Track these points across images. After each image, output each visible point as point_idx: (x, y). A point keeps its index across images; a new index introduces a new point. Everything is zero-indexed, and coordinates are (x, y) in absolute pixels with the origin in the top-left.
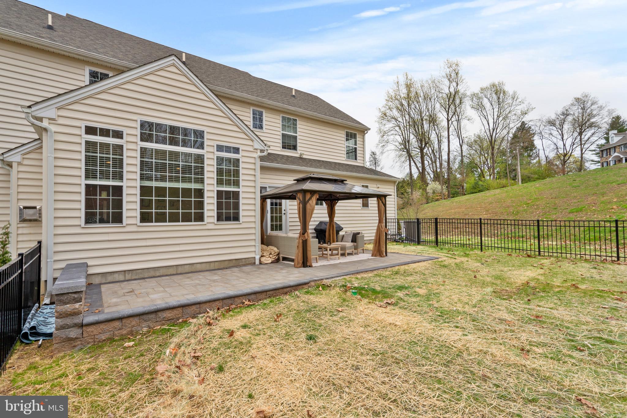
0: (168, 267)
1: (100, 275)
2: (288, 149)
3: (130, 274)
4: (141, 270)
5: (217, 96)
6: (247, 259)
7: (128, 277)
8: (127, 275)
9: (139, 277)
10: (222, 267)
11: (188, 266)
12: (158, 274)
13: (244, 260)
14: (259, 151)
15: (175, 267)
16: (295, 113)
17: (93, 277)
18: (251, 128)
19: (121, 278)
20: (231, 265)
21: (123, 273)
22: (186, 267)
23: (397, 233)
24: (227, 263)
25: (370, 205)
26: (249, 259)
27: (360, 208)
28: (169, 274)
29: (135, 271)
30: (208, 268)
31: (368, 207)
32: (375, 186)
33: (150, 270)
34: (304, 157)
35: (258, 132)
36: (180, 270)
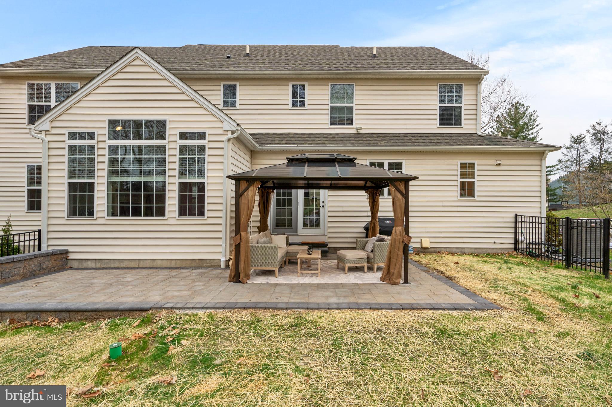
0: (131, 260)
1: (78, 261)
2: (340, 124)
3: (100, 263)
4: (108, 261)
5: (180, 79)
6: (212, 261)
7: (98, 265)
8: (97, 263)
9: (107, 267)
10: (184, 266)
11: (149, 261)
12: (122, 266)
13: (208, 261)
14: (230, 133)
15: (137, 260)
16: (348, 77)
17: (73, 262)
18: (221, 107)
19: (93, 265)
20: (193, 265)
21: (94, 261)
22: (147, 261)
23: (543, 240)
24: (189, 262)
25: (476, 194)
26: (215, 261)
27: (455, 199)
28: (132, 266)
29: (104, 261)
30: (169, 266)
31: (473, 196)
32: (492, 162)
33: (116, 261)
34: (362, 131)
35: (229, 111)
36: (142, 264)
